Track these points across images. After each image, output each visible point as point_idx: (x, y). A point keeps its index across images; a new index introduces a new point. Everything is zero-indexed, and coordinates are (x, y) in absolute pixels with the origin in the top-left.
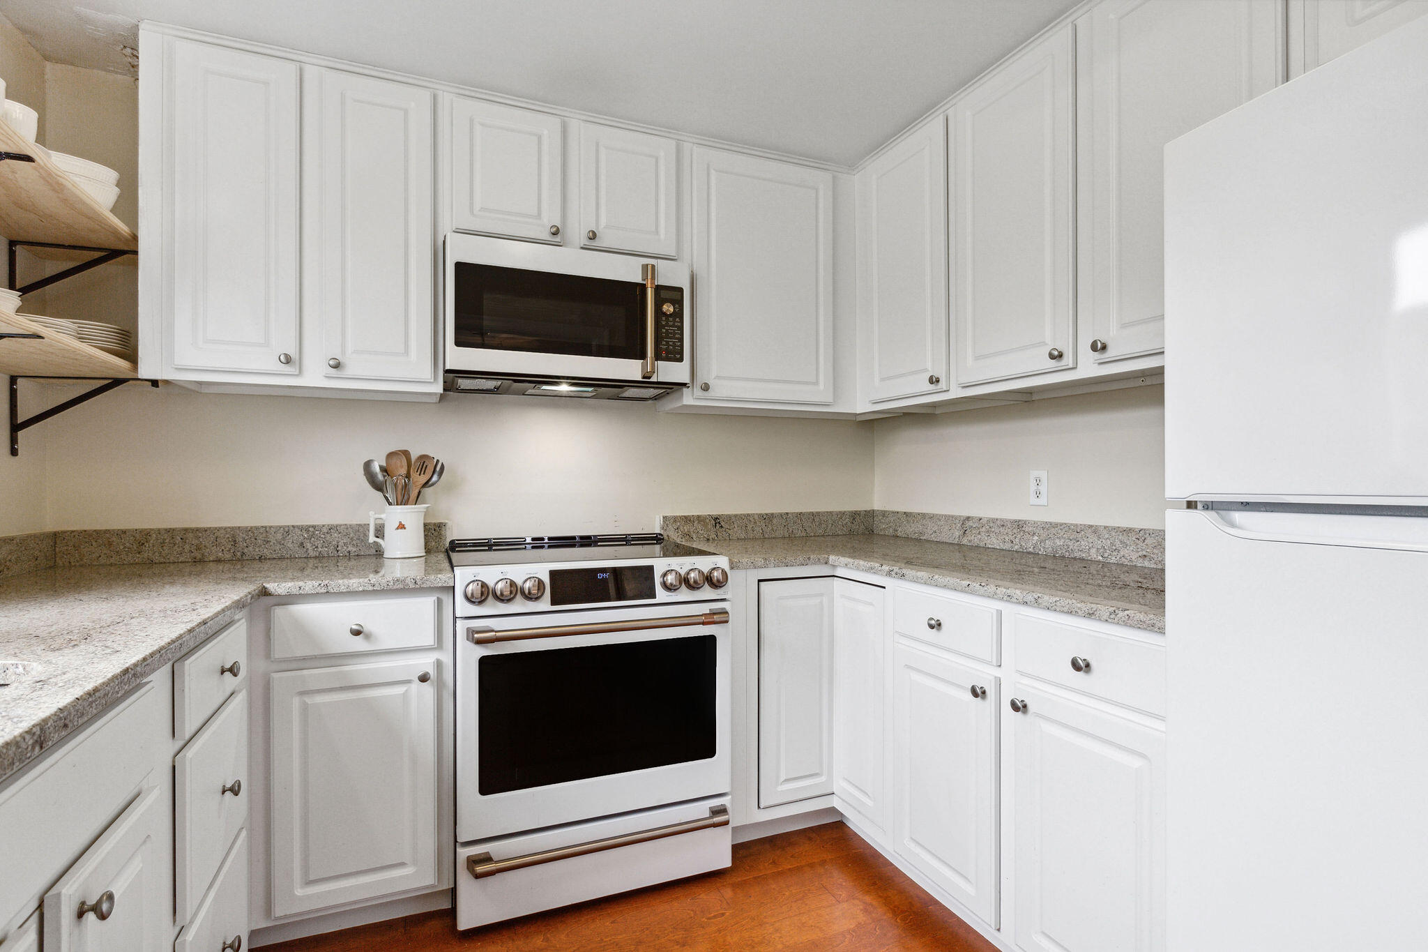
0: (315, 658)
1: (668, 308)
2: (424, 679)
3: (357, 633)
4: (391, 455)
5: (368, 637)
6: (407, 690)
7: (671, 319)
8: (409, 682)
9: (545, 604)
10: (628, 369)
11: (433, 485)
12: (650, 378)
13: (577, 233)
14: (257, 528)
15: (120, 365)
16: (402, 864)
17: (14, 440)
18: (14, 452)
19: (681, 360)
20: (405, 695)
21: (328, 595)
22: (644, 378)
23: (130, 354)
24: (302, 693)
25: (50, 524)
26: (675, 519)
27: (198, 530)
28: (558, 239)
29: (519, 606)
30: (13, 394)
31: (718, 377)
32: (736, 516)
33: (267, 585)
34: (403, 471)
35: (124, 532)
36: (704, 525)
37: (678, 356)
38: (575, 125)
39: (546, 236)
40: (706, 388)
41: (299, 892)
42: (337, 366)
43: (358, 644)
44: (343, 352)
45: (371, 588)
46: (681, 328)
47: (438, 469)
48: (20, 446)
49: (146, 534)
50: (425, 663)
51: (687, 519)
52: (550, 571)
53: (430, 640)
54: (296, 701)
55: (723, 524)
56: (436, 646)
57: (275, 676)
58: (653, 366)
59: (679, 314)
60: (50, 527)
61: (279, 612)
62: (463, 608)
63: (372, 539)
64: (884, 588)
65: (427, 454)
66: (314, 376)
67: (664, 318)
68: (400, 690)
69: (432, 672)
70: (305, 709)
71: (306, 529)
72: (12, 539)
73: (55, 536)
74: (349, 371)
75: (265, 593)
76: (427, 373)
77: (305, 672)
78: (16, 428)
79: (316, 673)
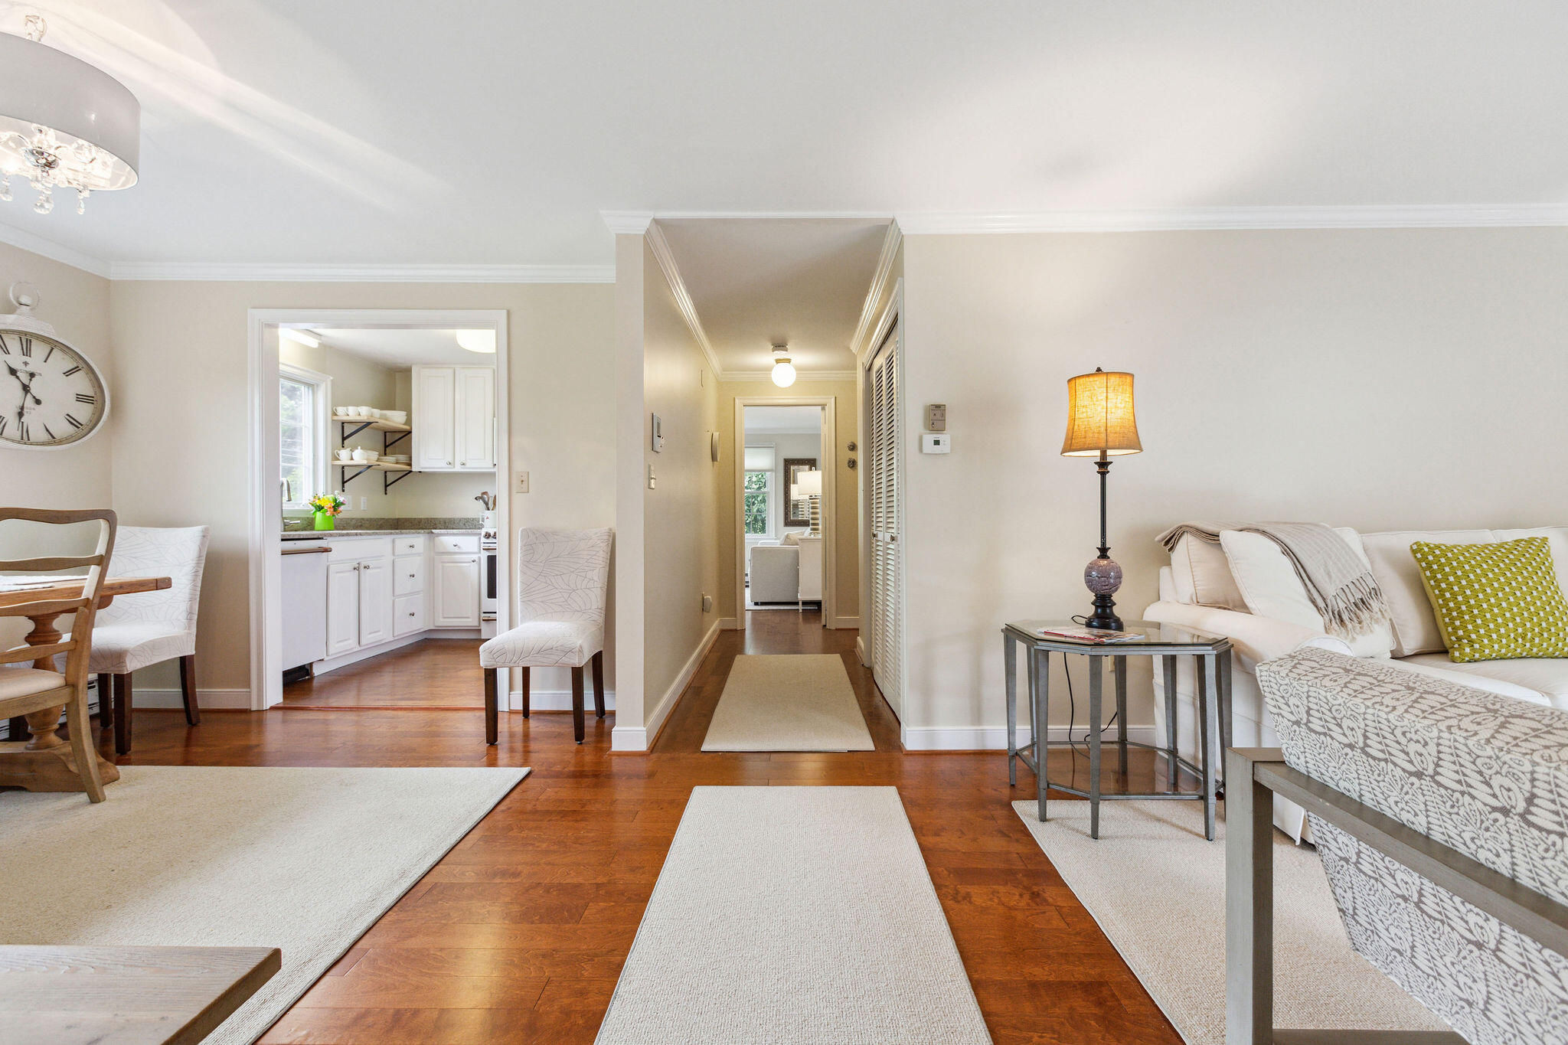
0: (445, 552)
2: (474, 561)
3: (455, 546)
4: (483, 493)
5: (459, 547)
8: (470, 562)
15: (407, 468)
16: (468, 618)
17: (386, 490)
18: (386, 494)
20: (470, 566)
21: (447, 534)
23: (410, 465)
30: (386, 476)
33: (433, 530)
41: (442, 620)
42: (464, 464)
43: (456, 549)
44: (465, 459)
45: (459, 533)
48: (388, 492)
49: (421, 519)
50: (475, 557)
53: (476, 550)
56: (478, 552)
57: (435, 556)
60: (397, 517)
61: (436, 538)
62: (484, 540)
63: (480, 522)
66: (458, 469)
68: (468, 564)
69: (477, 560)
70: (443, 566)
73: (398, 519)
74: (468, 466)
75: (432, 533)
76: (491, 465)
77: (443, 556)
78: (386, 486)
79: (446, 558)
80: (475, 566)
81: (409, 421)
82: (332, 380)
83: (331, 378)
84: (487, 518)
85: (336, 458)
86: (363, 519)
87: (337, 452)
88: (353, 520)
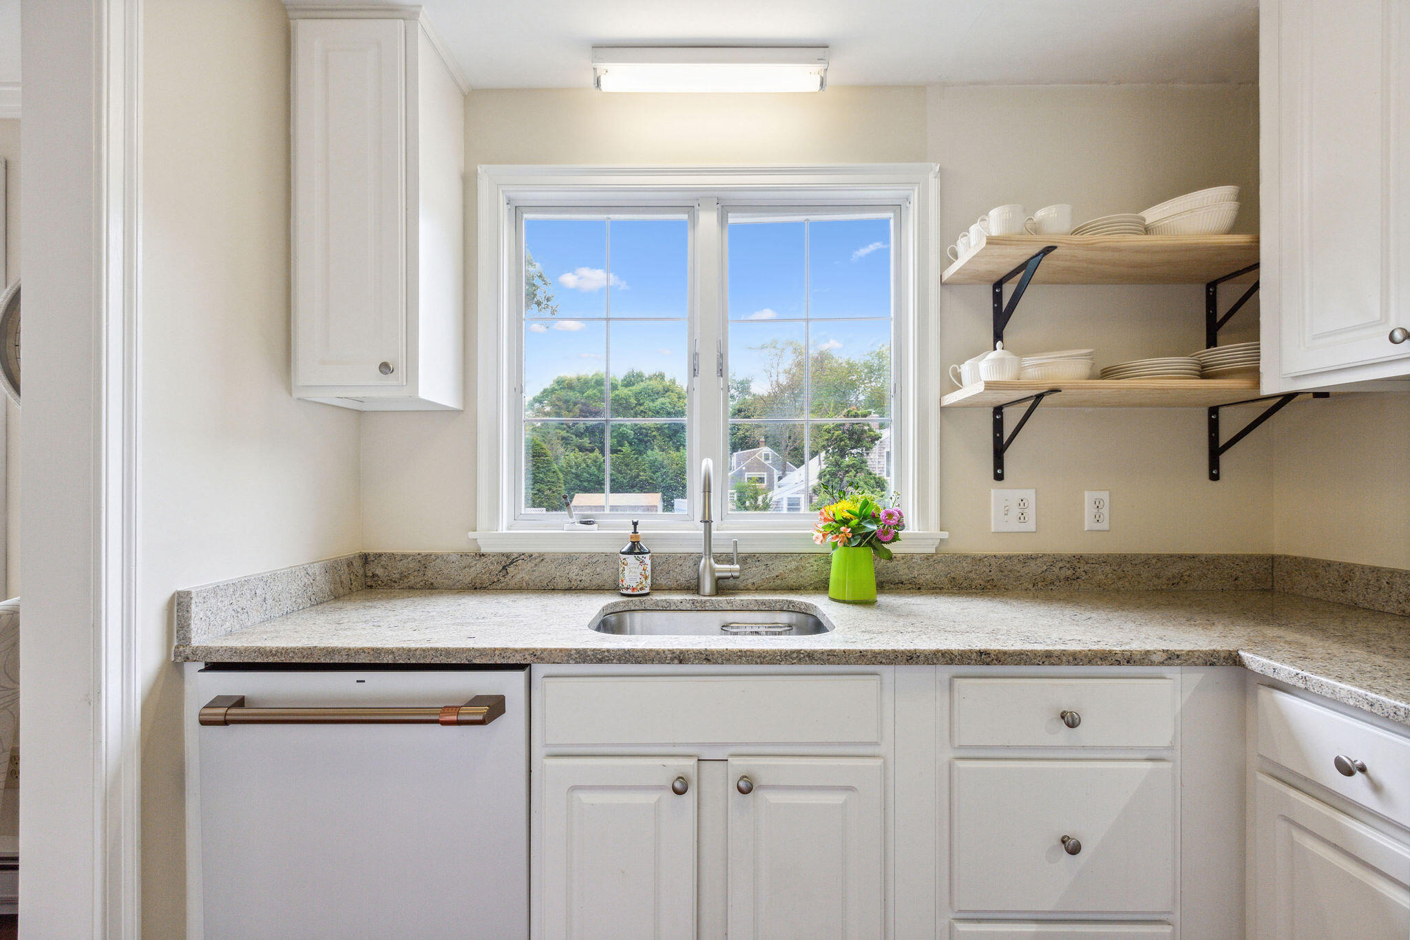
17: (1214, 461)
18: (1214, 477)
21: (1311, 694)
24: (1288, 821)
30: (1212, 423)
33: (1240, 651)
48: (1222, 470)
54: (1280, 827)
61: (1263, 694)
70: (1293, 844)
73: (1271, 559)
75: (1238, 661)
78: (1216, 453)
81: (1245, 220)
82: (939, 174)
83: (938, 167)
86: (1080, 558)
87: (955, 370)
88: (1032, 563)
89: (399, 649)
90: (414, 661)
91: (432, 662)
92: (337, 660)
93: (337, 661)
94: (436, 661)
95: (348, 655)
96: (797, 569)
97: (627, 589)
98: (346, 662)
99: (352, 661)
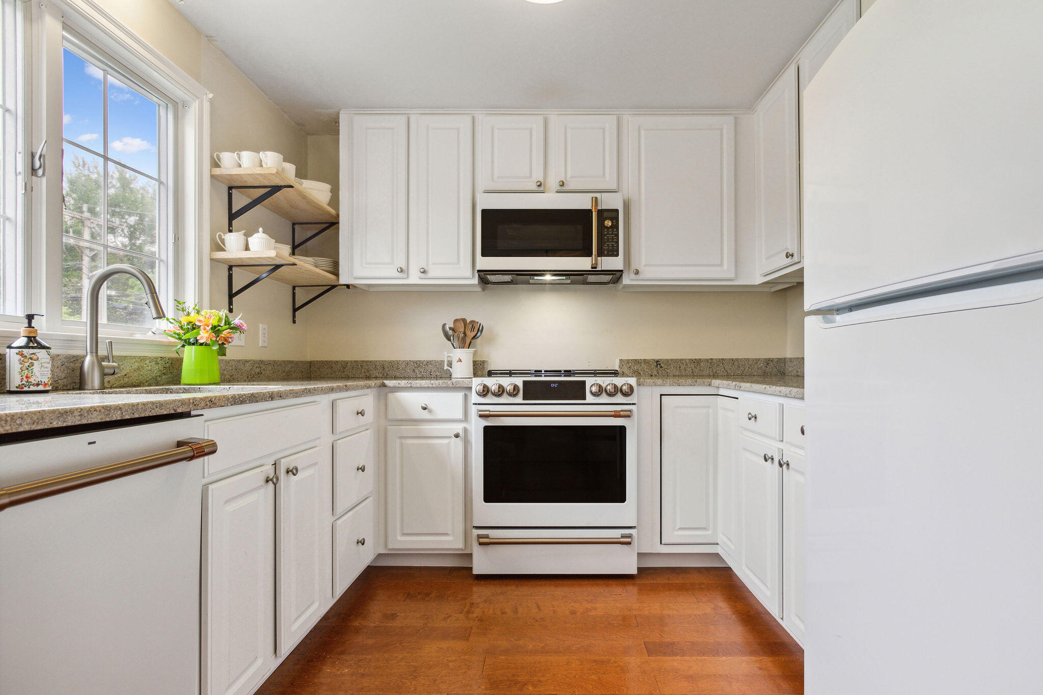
0: (407, 420)
1: (608, 223)
2: (457, 436)
3: (425, 409)
4: (456, 321)
5: (430, 411)
6: (449, 442)
7: (610, 230)
8: (450, 437)
9: (519, 399)
10: (582, 263)
11: (478, 337)
12: (596, 268)
13: (553, 183)
14: (393, 361)
15: (331, 278)
16: (447, 534)
17: (294, 316)
18: (294, 322)
19: (617, 255)
20: (448, 444)
21: (411, 388)
22: (592, 268)
23: (336, 273)
24: (400, 438)
25: (309, 358)
26: (628, 361)
27: (368, 361)
28: (542, 189)
29: (505, 399)
30: (294, 294)
31: (646, 265)
32: (672, 360)
33: (384, 381)
34: (462, 330)
35: (337, 362)
36: (648, 366)
37: (615, 253)
38: (553, 119)
39: (535, 188)
40: (637, 272)
41: (399, 538)
42: (424, 272)
43: (425, 415)
44: (428, 265)
45: (431, 386)
46: (617, 235)
47: (480, 329)
48: (296, 319)
50: (458, 428)
51: (637, 362)
52: (523, 381)
53: (460, 415)
54: (398, 441)
55: (662, 365)
56: (464, 419)
57: (389, 427)
58: (596, 260)
59: (615, 226)
60: (309, 359)
61: (390, 396)
62: (474, 398)
63: (446, 367)
64: (737, 398)
65: (473, 320)
66: (414, 279)
67: (606, 230)
68: (446, 441)
69: (461, 434)
70: (402, 445)
71: (416, 362)
72: (293, 361)
73: (311, 361)
74: (430, 275)
75: (384, 385)
76: (468, 273)
77: (402, 427)
78: (295, 310)
79: (406, 429)
80: (458, 444)
81: (335, 201)
82: (211, 101)
83: (211, 96)
84: (460, 361)
85: (218, 246)
86: (262, 362)
87: (220, 236)
88: (247, 364)
89: (124, 405)
90: (137, 416)
91: (151, 415)
92: (70, 422)
93: (70, 424)
94: (153, 413)
95: (81, 415)
96: (138, 369)
97: (38, 385)
98: (79, 423)
99: (84, 422)
